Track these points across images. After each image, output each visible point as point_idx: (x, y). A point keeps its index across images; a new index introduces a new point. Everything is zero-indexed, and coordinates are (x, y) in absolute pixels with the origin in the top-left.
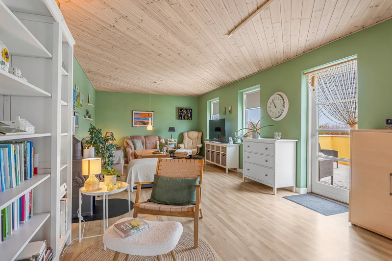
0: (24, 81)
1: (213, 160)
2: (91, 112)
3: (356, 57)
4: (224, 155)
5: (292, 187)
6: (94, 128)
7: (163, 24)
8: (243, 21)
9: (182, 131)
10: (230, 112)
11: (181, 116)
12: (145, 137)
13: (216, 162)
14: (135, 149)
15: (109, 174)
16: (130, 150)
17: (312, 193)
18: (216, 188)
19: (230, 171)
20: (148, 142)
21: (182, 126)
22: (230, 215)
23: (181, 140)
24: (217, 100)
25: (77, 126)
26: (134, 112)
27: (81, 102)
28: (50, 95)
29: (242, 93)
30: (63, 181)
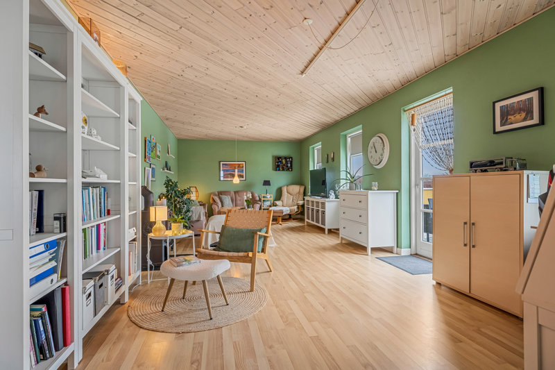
0: (99, 140)
1: (318, 222)
2: (172, 164)
3: (452, 90)
4: (323, 213)
5: (392, 247)
6: (170, 180)
7: (229, 70)
8: (311, 61)
9: (280, 185)
10: (333, 159)
11: (278, 166)
12: (235, 192)
13: (322, 224)
14: (222, 206)
15: (175, 221)
16: (217, 208)
17: (416, 255)
18: (303, 248)
19: (330, 231)
20: (238, 198)
21: (280, 179)
22: (303, 271)
23: (279, 195)
24: (318, 146)
25: (154, 179)
26: (221, 163)
27: (158, 153)
28: (119, 149)
29: (346, 136)
30: (133, 225)
